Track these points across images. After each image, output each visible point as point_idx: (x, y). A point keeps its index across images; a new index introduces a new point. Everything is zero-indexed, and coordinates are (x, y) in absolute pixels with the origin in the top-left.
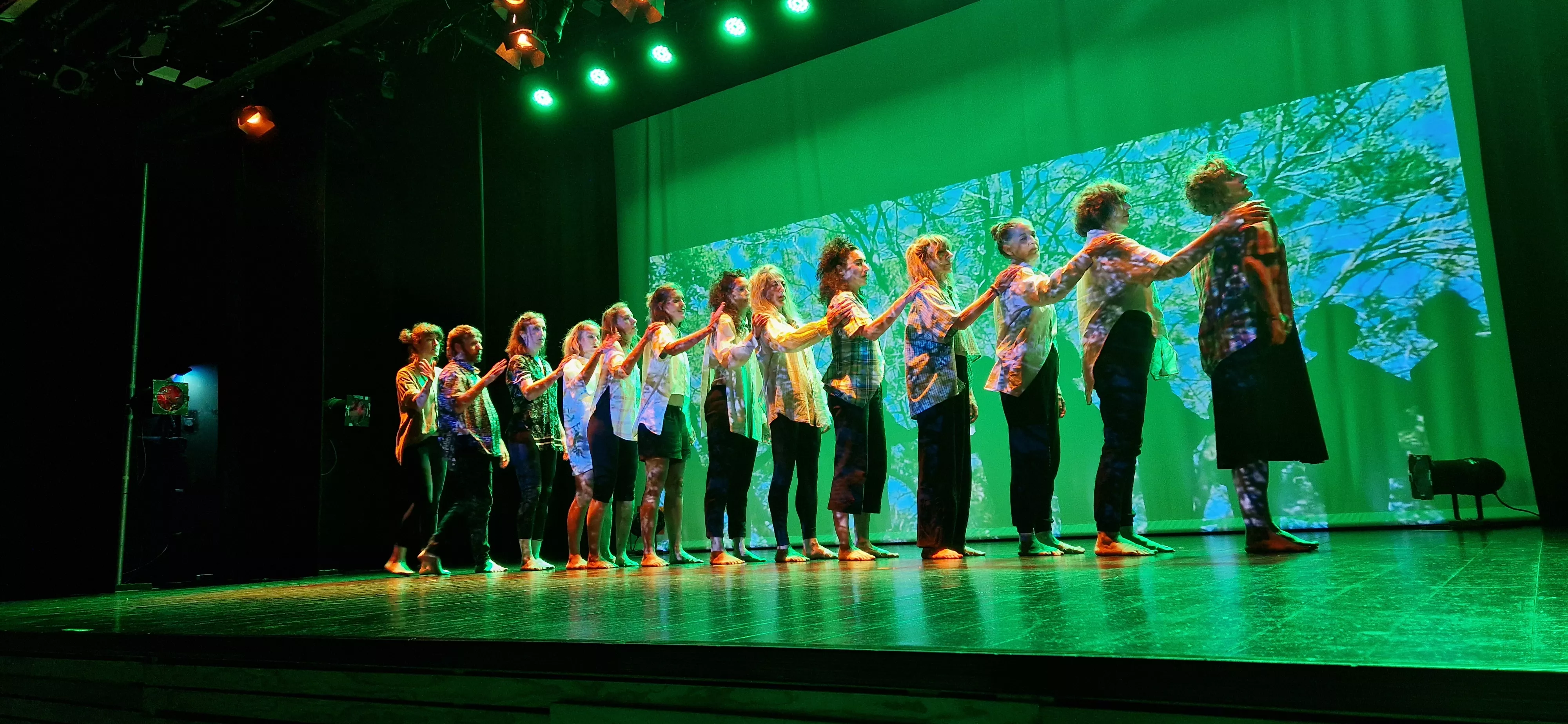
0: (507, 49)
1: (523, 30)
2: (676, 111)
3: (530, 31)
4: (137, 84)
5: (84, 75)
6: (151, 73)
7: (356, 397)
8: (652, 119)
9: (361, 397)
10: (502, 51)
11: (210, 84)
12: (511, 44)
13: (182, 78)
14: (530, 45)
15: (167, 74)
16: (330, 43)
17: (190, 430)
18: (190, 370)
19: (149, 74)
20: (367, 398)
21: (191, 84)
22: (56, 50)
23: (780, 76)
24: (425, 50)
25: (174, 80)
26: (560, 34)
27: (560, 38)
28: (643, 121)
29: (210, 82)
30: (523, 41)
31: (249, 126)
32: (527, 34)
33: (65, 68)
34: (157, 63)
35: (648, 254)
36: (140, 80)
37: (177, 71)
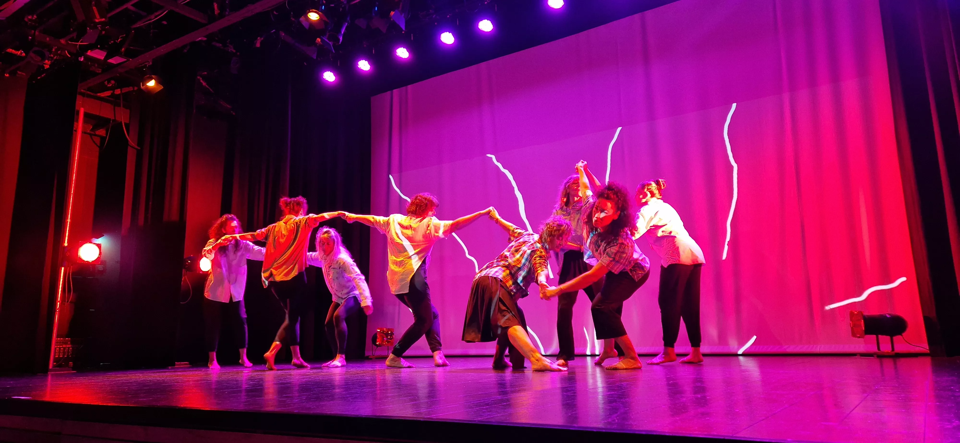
0: (309, 47)
2: (410, 87)
4: (79, 60)
6: (89, 53)
8: (395, 91)
10: (306, 48)
11: (125, 62)
13: (107, 57)
15: (99, 54)
16: (200, 39)
17: (102, 272)
18: (103, 236)
19: (87, 54)
21: (113, 61)
22: (30, 37)
24: (258, 45)
25: (102, 58)
26: (341, 39)
27: (341, 41)
28: (389, 92)
29: (123, 60)
31: (148, 88)
32: (320, 38)
34: (92, 47)
35: (389, 173)
36: (81, 57)
37: (105, 54)
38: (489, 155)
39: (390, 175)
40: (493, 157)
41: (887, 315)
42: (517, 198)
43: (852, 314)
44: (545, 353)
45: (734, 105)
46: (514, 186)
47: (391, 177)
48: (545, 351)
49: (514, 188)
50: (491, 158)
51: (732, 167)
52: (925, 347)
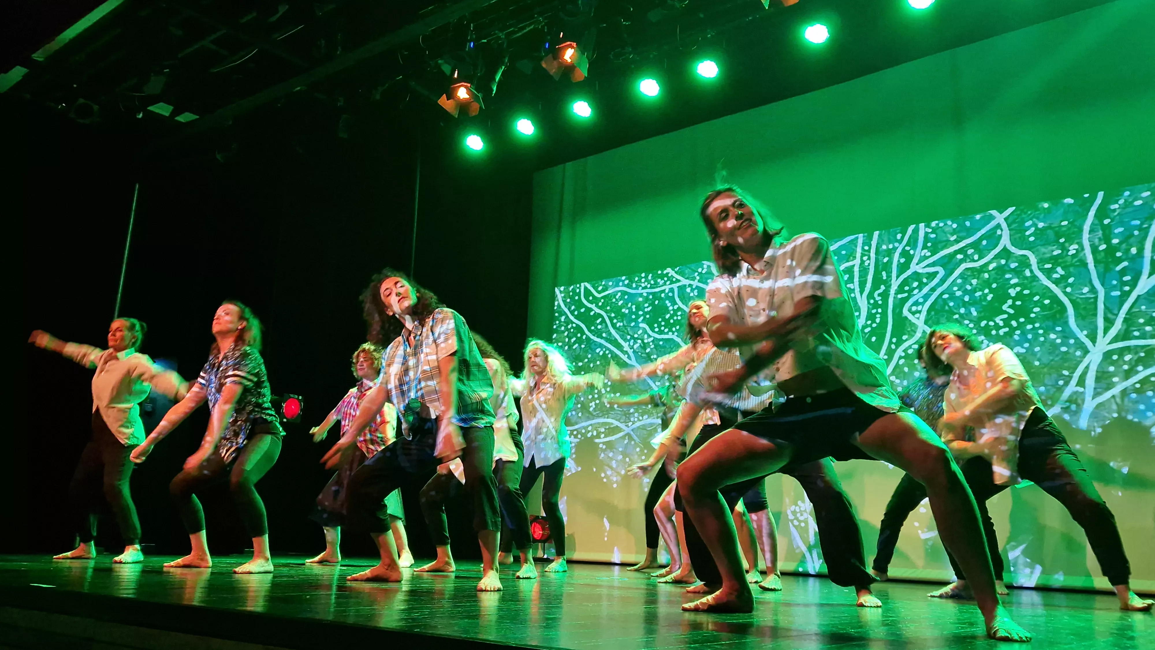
0: (447, 100)
1: (463, 83)
2: (591, 159)
3: (469, 85)
4: (138, 117)
5: (96, 107)
6: (151, 108)
7: (292, 395)
8: (569, 165)
9: (296, 396)
10: (443, 102)
11: (197, 119)
12: (451, 95)
13: (175, 113)
14: (468, 97)
15: (163, 109)
16: (299, 88)
19: (148, 108)
20: (300, 398)
21: (181, 118)
22: (75, 86)
23: (686, 133)
24: (378, 97)
25: (167, 114)
26: (495, 88)
27: (494, 92)
28: (560, 167)
29: (195, 117)
30: (462, 93)
32: (466, 87)
33: (81, 101)
34: (155, 100)
35: (556, 284)
36: (140, 113)
37: (171, 108)
39: (555, 287)
45: (1101, 194)
47: (556, 289)
50: (710, 267)
51: (1095, 293)
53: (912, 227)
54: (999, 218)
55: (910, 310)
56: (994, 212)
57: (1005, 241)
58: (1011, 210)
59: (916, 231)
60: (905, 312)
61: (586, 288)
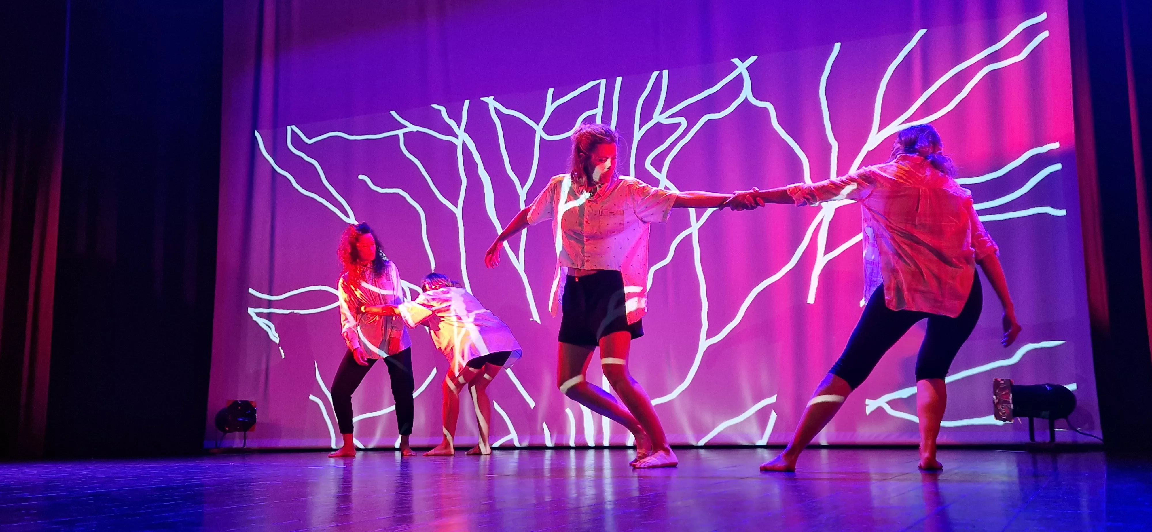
35: (255, 127)
38: (435, 106)
39: (256, 132)
40: (443, 110)
41: (1046, 386)
42: (482, 181)
43: (996, 385)
44: (520, 445)
45: (837, 46)
46: (477, 162)
47: (257, 134)
48: (520, 442)
49: (477, 164)
50: (440, 111)
51: (829, 147)
52: (1097, 435)
53: (656, 74)
54: (742, 67)
55: (653, 164)
56: (736, 61)
57: (747, 92)
58: (753, 59)
59: (659, 78)
60: (648, 165)
61: (292, 130)
